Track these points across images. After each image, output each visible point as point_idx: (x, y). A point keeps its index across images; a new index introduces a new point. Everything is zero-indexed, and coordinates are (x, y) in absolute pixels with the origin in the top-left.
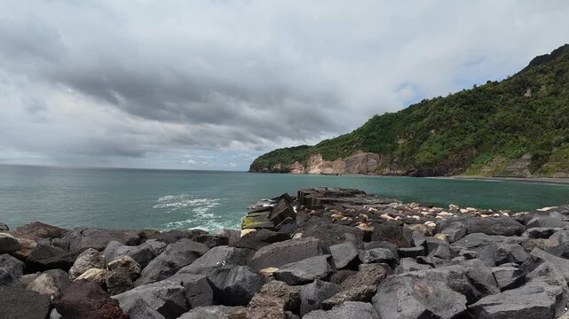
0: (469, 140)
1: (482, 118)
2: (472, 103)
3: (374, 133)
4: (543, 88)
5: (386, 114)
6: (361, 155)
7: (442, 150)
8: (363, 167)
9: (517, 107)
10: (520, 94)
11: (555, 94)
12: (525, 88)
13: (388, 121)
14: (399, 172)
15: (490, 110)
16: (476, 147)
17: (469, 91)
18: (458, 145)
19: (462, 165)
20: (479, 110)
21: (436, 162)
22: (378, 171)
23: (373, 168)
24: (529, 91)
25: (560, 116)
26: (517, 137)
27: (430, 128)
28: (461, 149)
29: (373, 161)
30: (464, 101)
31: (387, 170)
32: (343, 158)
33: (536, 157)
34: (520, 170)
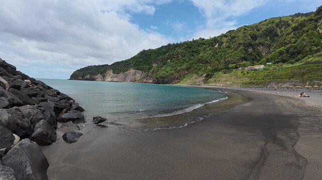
0: (184, 66)
1: (193, 56)
2: (190, 48)
3: (141, 60)
4: (224, 44)
5: (150, 49)
6: (132, 71)
7: (171, 70)
8: (133, 78)
9: (210, 52)
10: (213, 46)
11: (228, 47)
12: (216, 43)
13: (149, 53)
14: (150, 81)
15: (198, 52)
16: (187, 70)
17: (190, 42)
18: (179, 68)
19: (179, 79)
20: (193, 51)
21: (167, 77)
22: (141, 81)
23: (137, 79)
24: (217, 45)
25: (228, 58)
26: (206, 67)
27: (168, 59)
28: (179, 71)
29: (139, 75)
30: (186, 46)
31: (145, 80)
32: (123, 72)
33: (207, 76)
34: (200, 81)
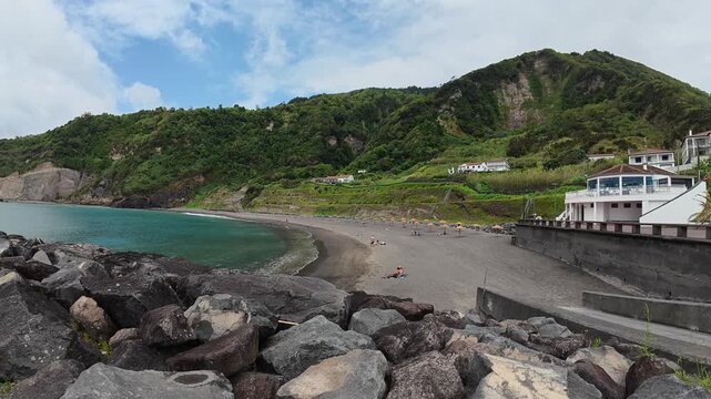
0: (198, 165)
1: (219, 143)
2: (213, 124)
3: (78, 140)
4: (286, 125)
5: (105, 115)
6: (48, 169)
7: (165, 173)
8: (50, 191)
9: (256, 139)
10: (263, 126)
11: (294, 133)
12: (269, 121)
13: (103, 125)
14: (104, 200)
15: (229, 136)
16: (204, 175)
17: (214, 111)
18: (184, 170)
19: (187, 195)
20: (219, 134)
21: (153, 190)
22: (75, 198)
23: (65, 192)
24: (272, 125)
25: (292, 154)
26: (248, 170)
27: (155, 145)
28: (185, 176)
29: (69, 180)
30: (202, 119)
31: (88, 197)
32: (21, 173)
33: (251, 190)
34: (234, 203)
